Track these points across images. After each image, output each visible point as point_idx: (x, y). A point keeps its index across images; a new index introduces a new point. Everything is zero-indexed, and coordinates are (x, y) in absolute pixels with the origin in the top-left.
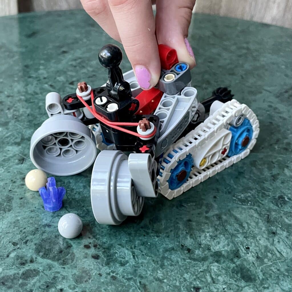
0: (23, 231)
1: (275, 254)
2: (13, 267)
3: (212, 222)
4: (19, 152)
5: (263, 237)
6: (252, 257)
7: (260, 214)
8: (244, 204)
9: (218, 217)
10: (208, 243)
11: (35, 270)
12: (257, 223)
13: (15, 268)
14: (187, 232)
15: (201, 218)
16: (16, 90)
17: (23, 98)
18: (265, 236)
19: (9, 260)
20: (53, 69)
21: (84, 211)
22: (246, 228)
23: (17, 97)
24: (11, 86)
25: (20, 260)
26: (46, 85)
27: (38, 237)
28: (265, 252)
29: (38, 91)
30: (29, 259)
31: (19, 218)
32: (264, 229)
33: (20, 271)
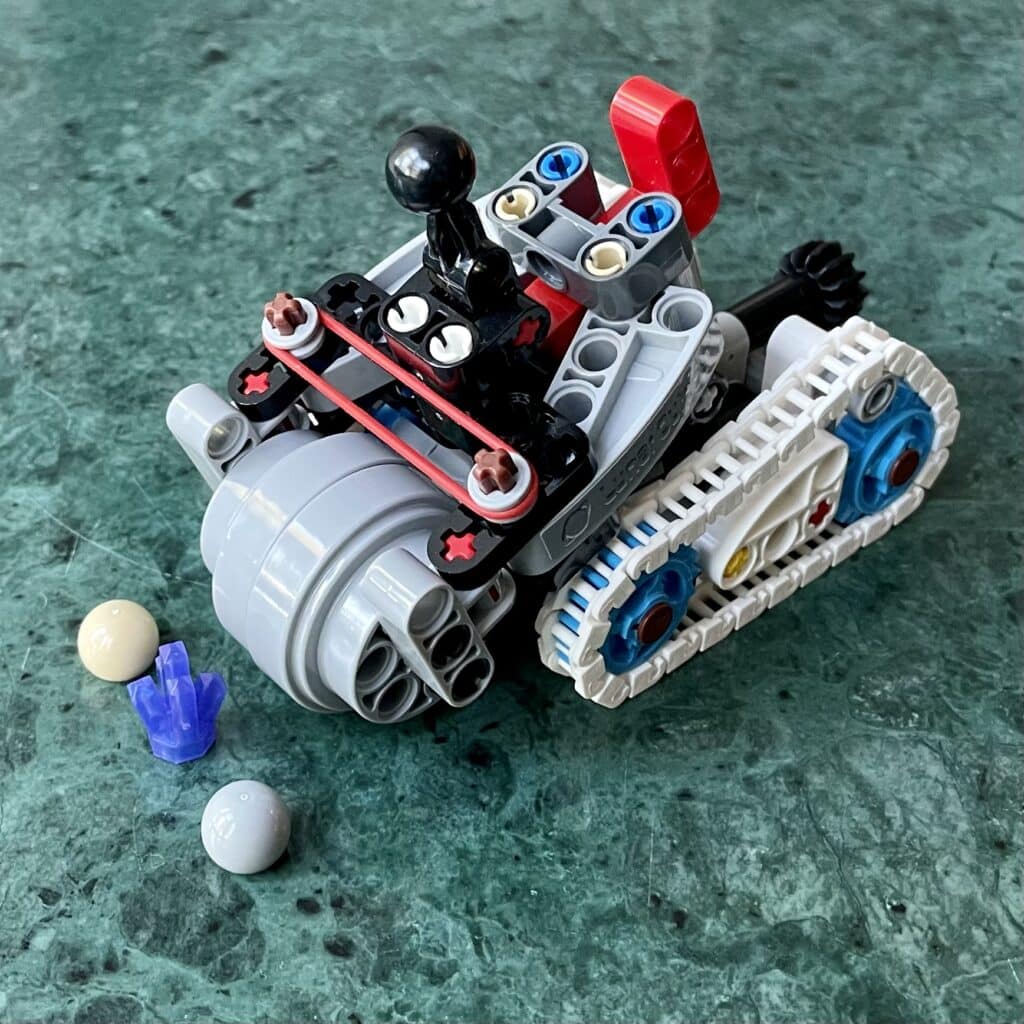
0: (77, 844)
1: (1001, 931)
2: (46, 990)
3: (768, 801)
4: (55, 511)
5: (959, 860)
6: (912, 946)
7: (950, 765)
8: (893, 721)
9: (792, 779)
10: (752, 887)
11: (122, 1001)
12: (940, 805)
13: (51, 992)
14: (675, 842)
15: (729, 785)
16: (34, 237)
17: (62, 270)
18: (967, 858)
19: (30, 963)
20: (171, 138)
21: (295, 757)
22: (897, 823)
23: (40, 267)
24: (17, 221)
25: (67, 961)
26: (148, 212)
27: (131, 868)
28: (961, 924)
29: (117, 238)
30: (102, 957)
31: (61, 790)
32: (963, 826)
33: (69, 1007)
